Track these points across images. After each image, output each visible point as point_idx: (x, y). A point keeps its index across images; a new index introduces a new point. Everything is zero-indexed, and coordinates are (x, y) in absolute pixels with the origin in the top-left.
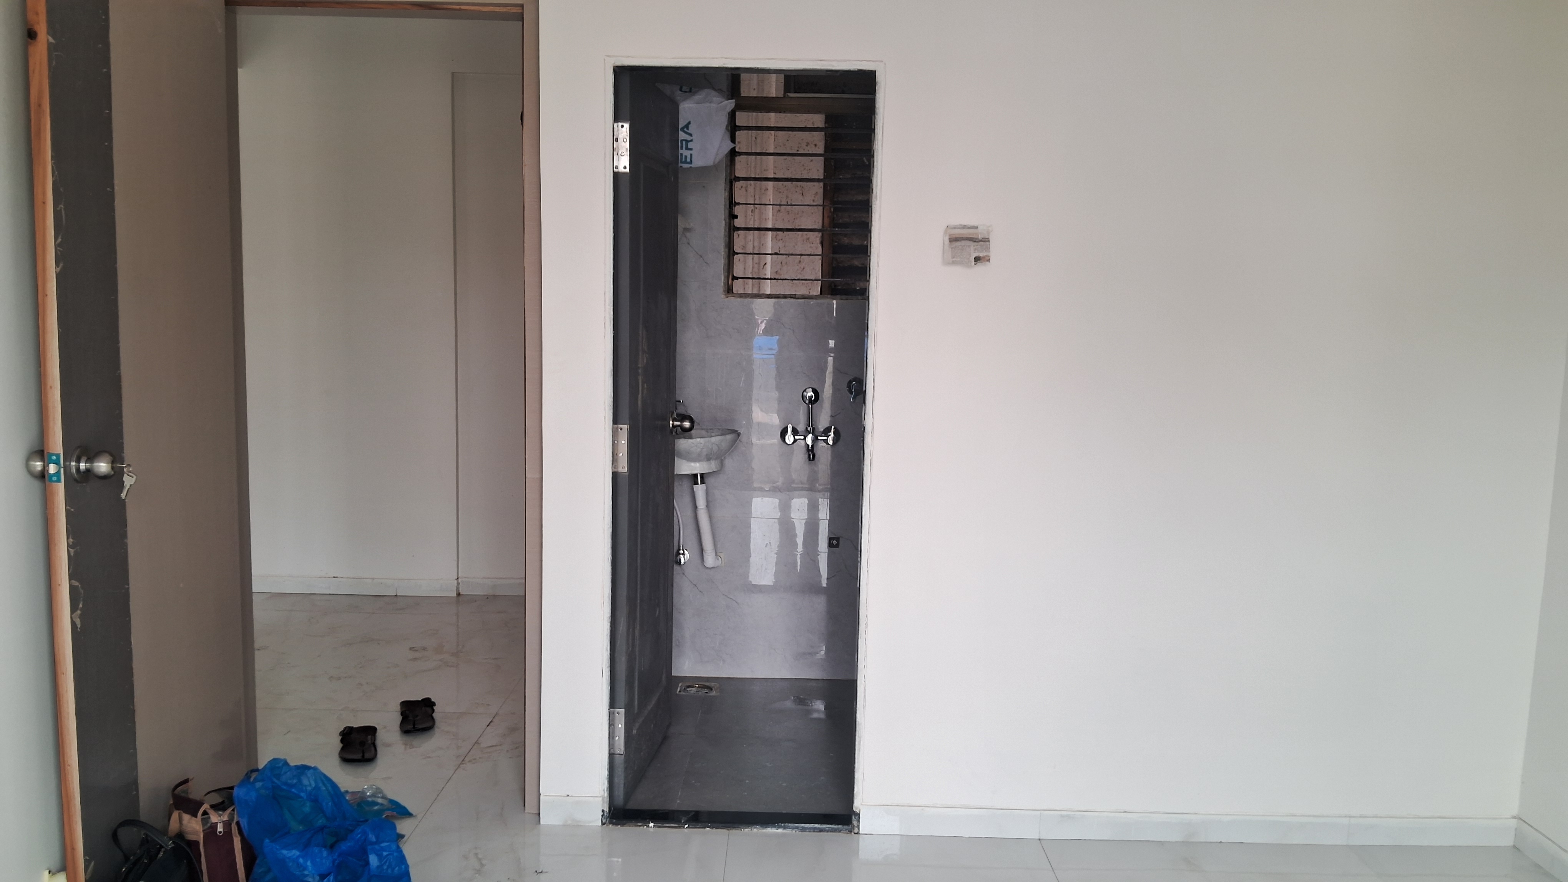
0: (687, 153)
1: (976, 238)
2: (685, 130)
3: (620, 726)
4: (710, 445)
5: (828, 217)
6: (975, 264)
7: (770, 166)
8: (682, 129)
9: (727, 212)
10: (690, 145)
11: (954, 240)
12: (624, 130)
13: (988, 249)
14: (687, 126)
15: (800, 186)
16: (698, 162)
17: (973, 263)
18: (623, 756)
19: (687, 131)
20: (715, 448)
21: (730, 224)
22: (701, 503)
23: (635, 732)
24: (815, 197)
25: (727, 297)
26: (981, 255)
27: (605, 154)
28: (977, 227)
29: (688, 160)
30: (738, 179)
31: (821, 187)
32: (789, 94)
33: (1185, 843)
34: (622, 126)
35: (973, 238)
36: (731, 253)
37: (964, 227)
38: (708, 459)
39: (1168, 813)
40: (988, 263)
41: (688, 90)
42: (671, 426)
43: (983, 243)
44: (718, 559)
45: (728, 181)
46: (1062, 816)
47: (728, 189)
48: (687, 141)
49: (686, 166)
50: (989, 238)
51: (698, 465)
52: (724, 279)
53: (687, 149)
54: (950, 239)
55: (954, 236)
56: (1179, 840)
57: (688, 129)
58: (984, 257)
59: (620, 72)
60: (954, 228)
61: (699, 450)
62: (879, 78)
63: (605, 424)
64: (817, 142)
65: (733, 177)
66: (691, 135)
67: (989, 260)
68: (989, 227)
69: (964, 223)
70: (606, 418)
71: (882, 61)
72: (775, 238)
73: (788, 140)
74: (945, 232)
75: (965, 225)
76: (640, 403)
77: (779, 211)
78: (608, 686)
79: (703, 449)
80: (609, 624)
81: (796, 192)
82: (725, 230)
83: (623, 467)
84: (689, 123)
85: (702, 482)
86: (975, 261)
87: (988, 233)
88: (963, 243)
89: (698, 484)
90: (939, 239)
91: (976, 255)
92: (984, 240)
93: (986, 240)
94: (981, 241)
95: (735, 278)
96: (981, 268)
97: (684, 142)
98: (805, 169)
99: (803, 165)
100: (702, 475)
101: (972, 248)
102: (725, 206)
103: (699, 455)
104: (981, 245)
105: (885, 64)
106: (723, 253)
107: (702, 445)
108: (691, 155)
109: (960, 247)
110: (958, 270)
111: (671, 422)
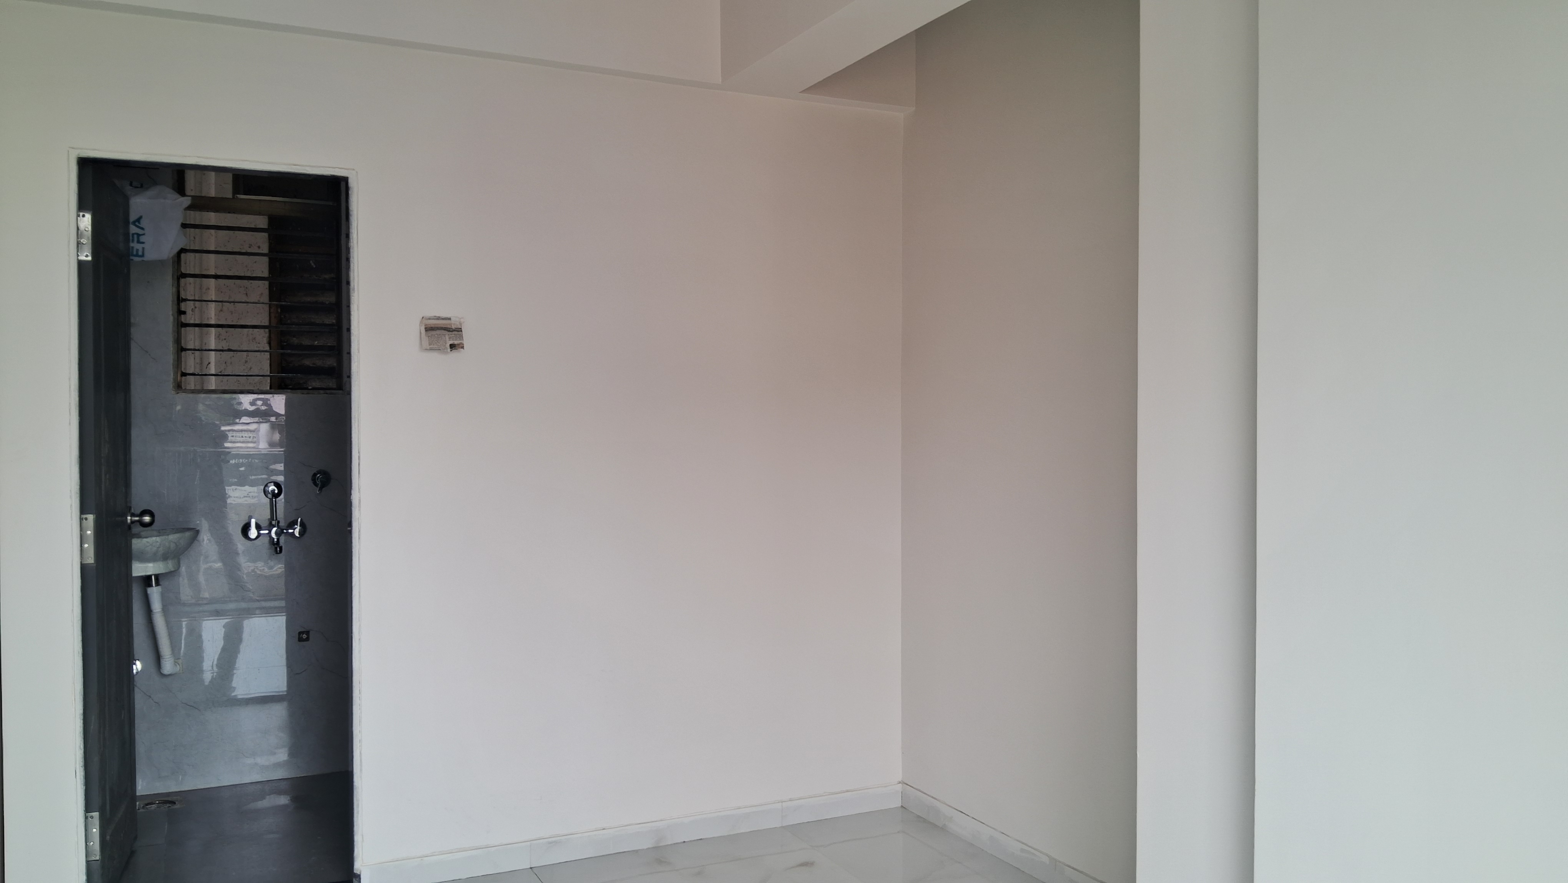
0: (139, 247)
1: (450, 328)
2: (137, 224)
3: (95, 831)
4: (167, 544)
5: (275, 317)
6: (451, 351)
7: (212, 264)
8: (134, 223)
9: (175, 307)
10: (142, 239)
11: (429, 329)
12: (86, 221)
13: (461, 337)
14: (139, 220)
15: (244, 287)
16: (150, 255)
17: (449, 350)
18: (99, 862)
19: (139, 225)
20: (173, 546)
21: (178, 319)
22: (157, 606)
23: (108, 838)
24: (260, 298)
25: (178, 393)
26: (456, 342)
27: (69, 242)
28: (450, 319)
29: (140, 253)
30: (185, 276)
31: (267, 288)
32: (238, 196)
33: (656, 848)
34: (84, 216)
35: (447, 328)
36: (181, 349)
37: (439, 318)
38: (165, 558)
39: (639, 824)
40: (462, 349)
41: (139, 186)
42: (129, 521)
43: (456, 333)
44: (176, 665)
45: (176, 277)
46: (550, 843)
47: (176, 284)
48: (139, 235)
49: (136, 259)
50: (461, 329)
51: (151, 565)
52: (174, 375)
53: (139, 242)
54: (425, 328)
55: (430, 326)
56: (650, 846)
57: (139, 223)
58: (458, 345)
59: (85, 164)
60: (429, 319)
61: (155, 549)
62: (352, 183)
63: (72, 512)
64: (261, 242)
65: (179, 273)
66: (142, 229)
67: (463, 347)
68: (461, 319)
69: (438, 315)
70: (73, 507)
71: (354, 170)
72: (218, 337)
73: (229, 242)
74: (421, 322)
75: (439, 317)
76: (103, 493)
77: (221, 310)
78: (83, 787)
79: (158, 548)
80: (82, 721)
81: (240, 292)
82: (174, 326)
83: (90, 560)
84: (141, 217)
85: (157, 584)
86: (450, 348)
87: (461, 324)
88: (438, 332)
89: (152, 586)
90: (415, 329)
91: (451, 342)
92: (457, 330)
93: (459, 330)
94: (454, 331)
95: (184, 374)
96: (455, 354)
97: (135, 236)
98: (248, 270)
99: (246, 266)
100: (157, 577)
101: (447, 337)
102: (173, 301)
103: (155, 554)
104: (454, 334)
105: (357, 172)
106: (172, 349)
107: (158, 544)
108: (143, 248)
109: (436, 336)
110: (435, 355)
111: (129, 518)
